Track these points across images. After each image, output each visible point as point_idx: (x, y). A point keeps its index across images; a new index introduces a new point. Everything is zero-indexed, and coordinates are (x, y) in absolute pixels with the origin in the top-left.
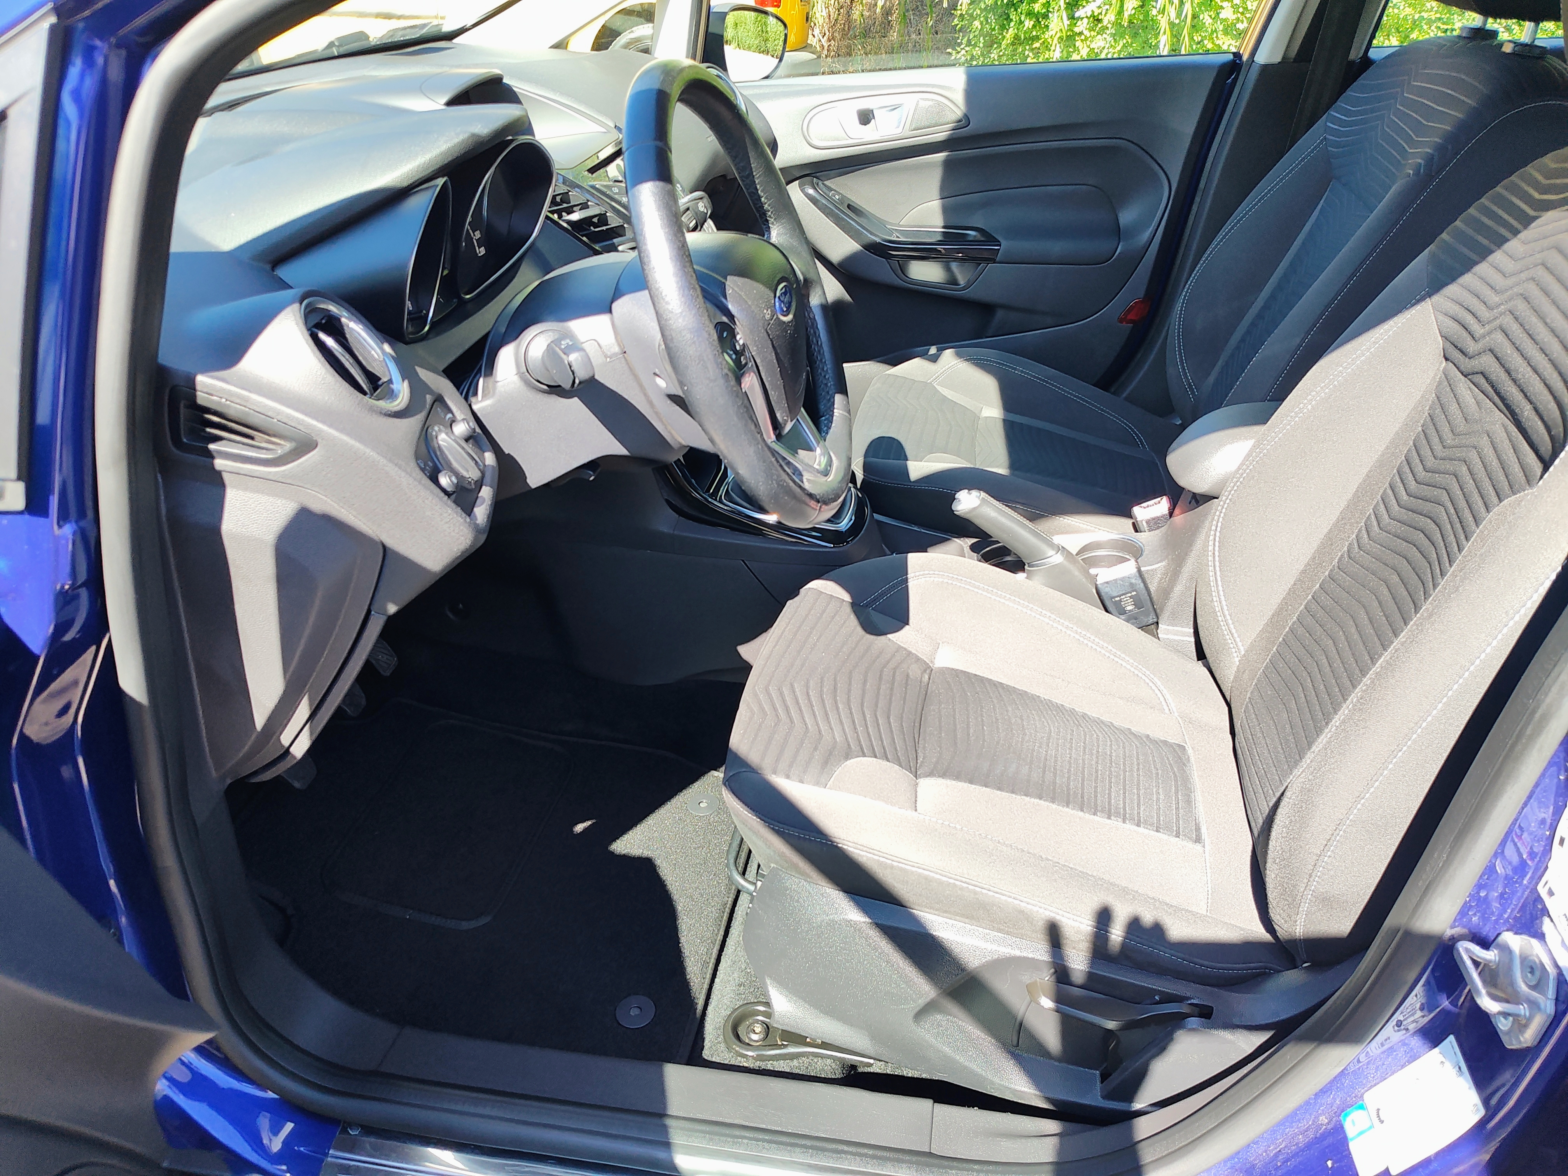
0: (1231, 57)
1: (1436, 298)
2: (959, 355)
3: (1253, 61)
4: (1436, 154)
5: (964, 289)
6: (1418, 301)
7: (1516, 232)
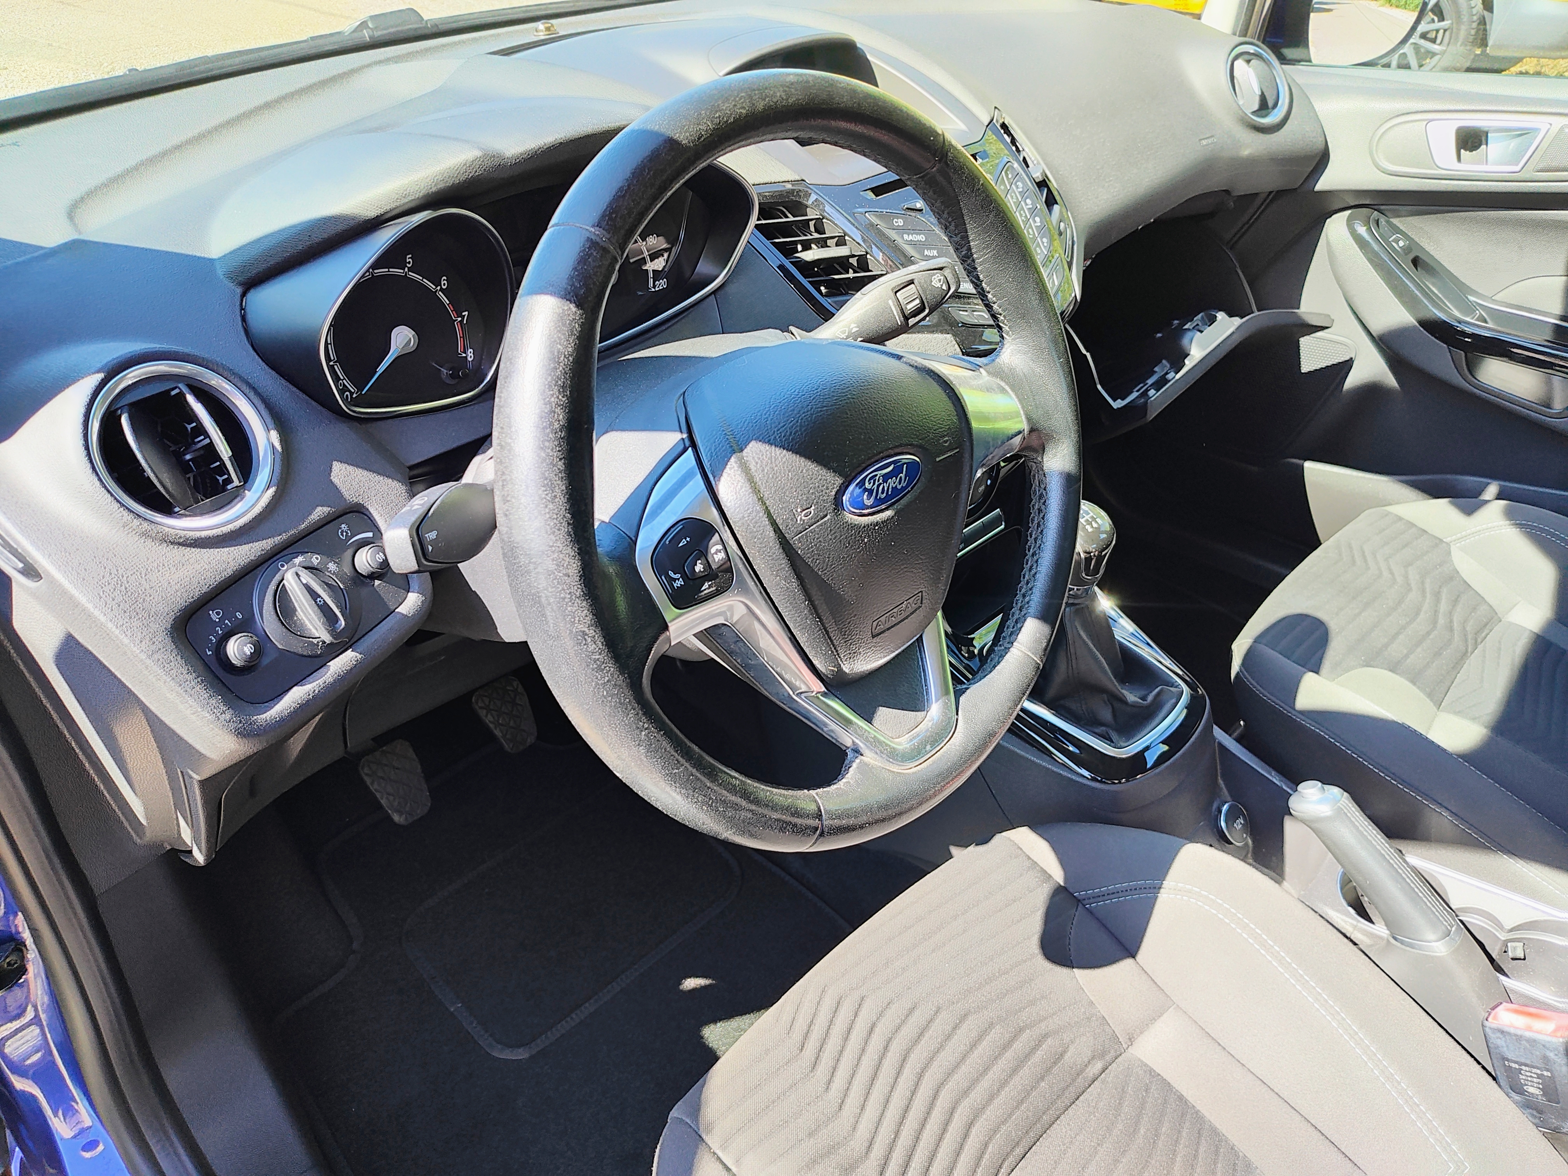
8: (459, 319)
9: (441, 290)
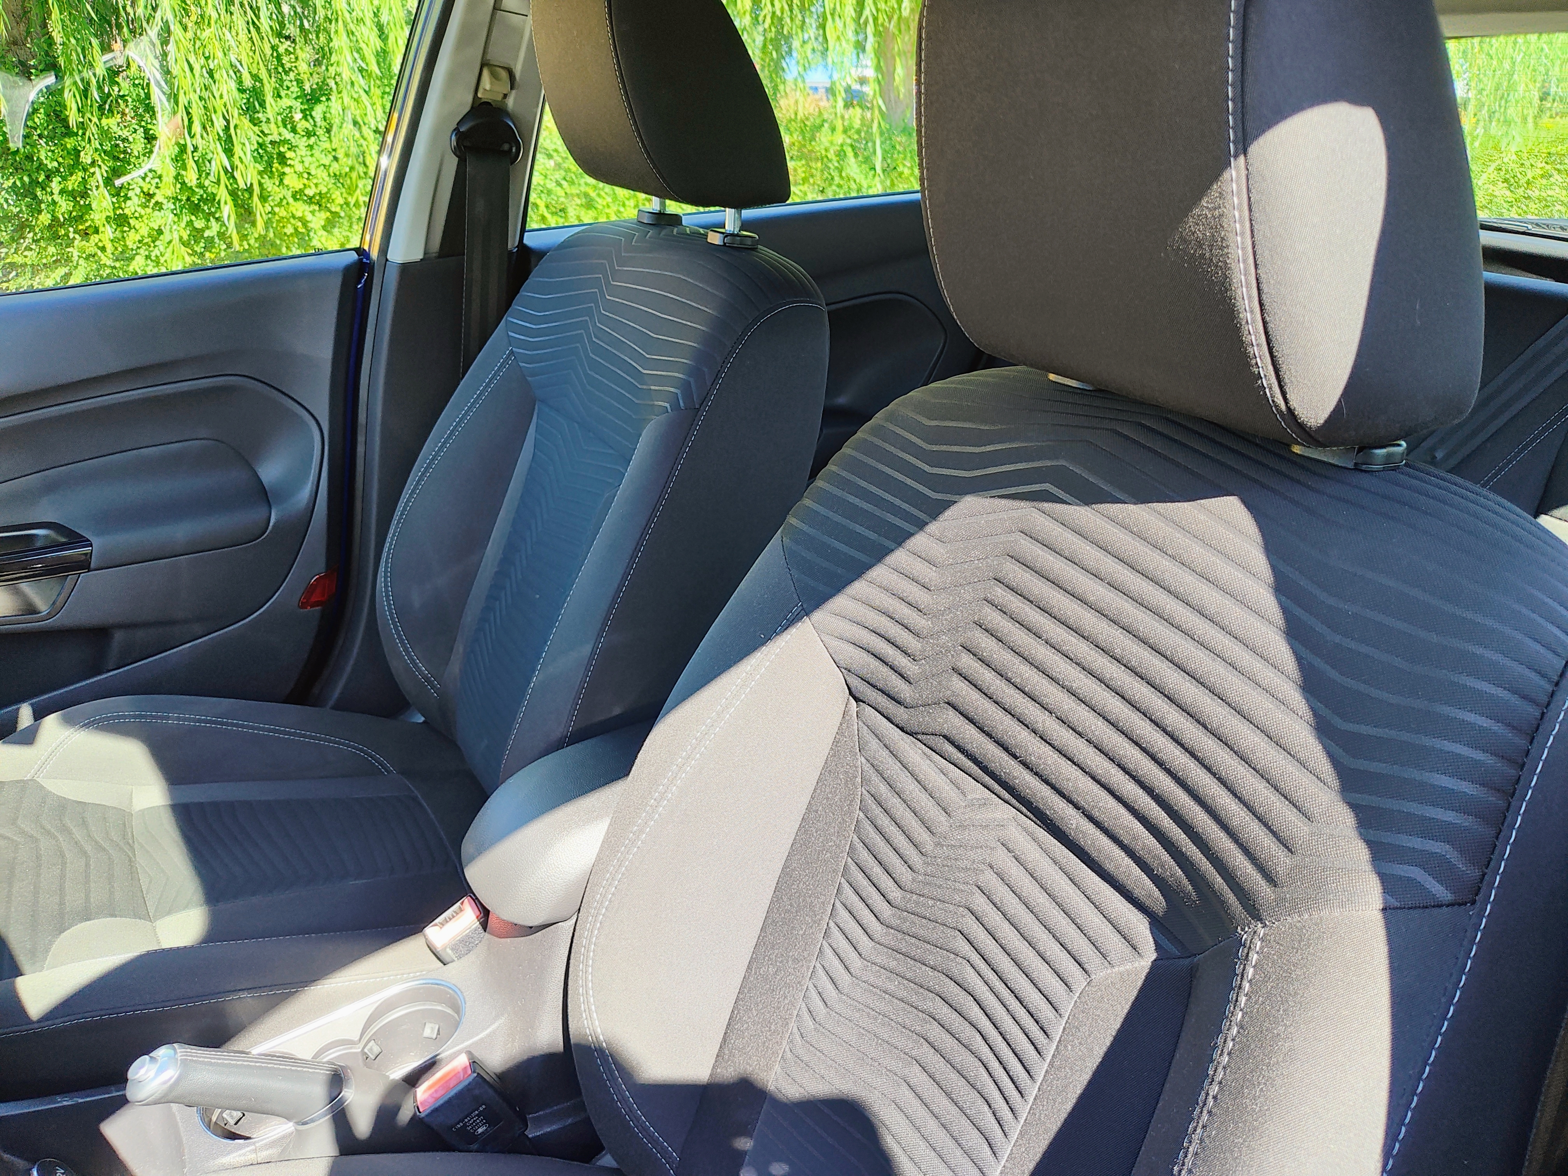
0: (354, 256)
1: (818, 615)
2: (69, 722)
3: (387, 260)
4: (692, 380)
5: (50, 616)
6: (791, 623)
7: (921, 525)
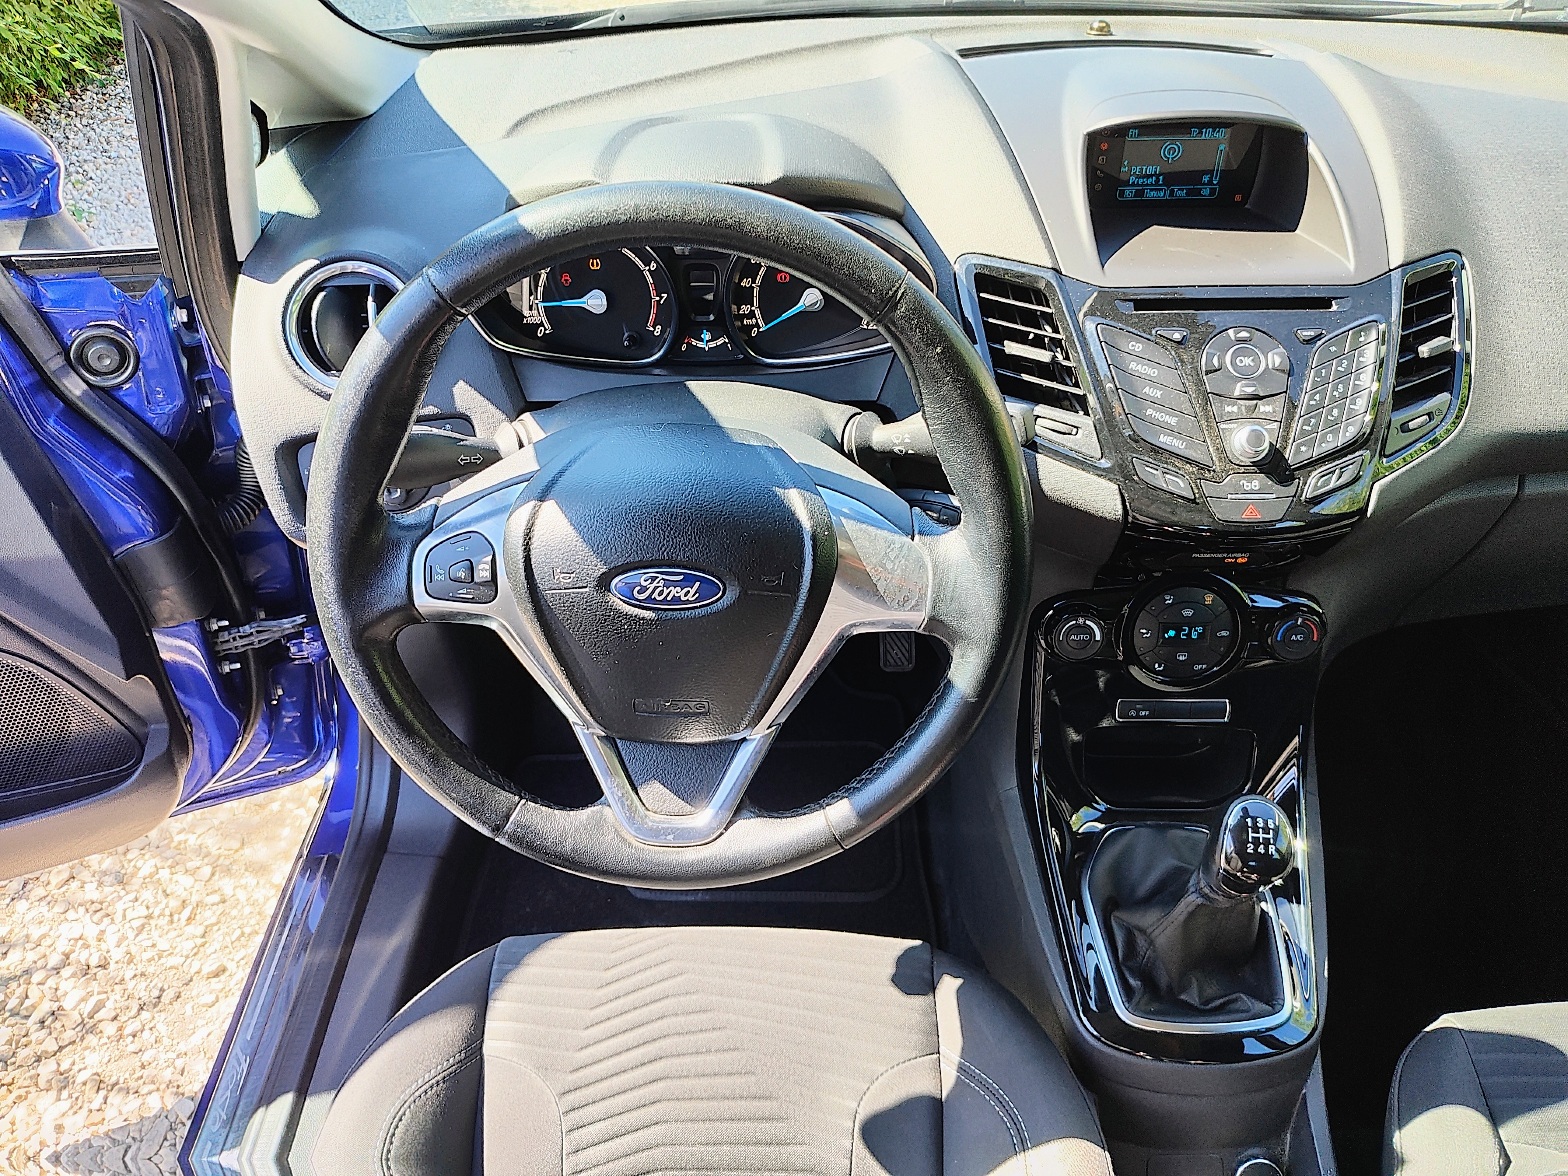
8: (658, 298)
9: (649, 270)
